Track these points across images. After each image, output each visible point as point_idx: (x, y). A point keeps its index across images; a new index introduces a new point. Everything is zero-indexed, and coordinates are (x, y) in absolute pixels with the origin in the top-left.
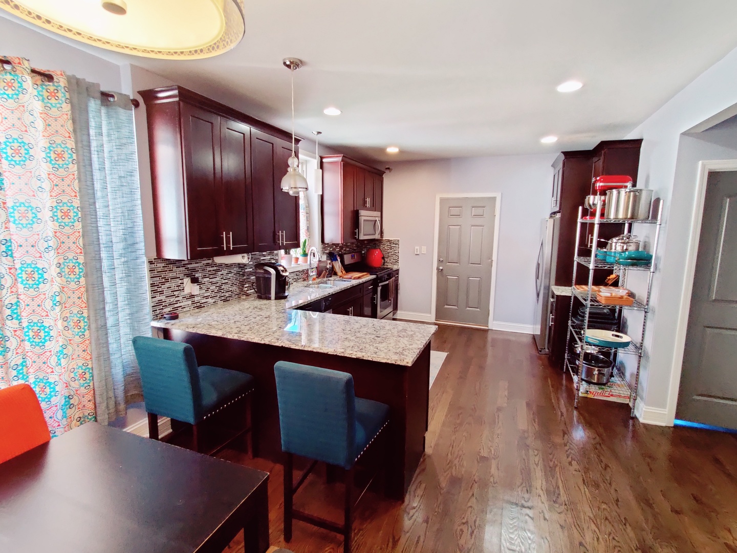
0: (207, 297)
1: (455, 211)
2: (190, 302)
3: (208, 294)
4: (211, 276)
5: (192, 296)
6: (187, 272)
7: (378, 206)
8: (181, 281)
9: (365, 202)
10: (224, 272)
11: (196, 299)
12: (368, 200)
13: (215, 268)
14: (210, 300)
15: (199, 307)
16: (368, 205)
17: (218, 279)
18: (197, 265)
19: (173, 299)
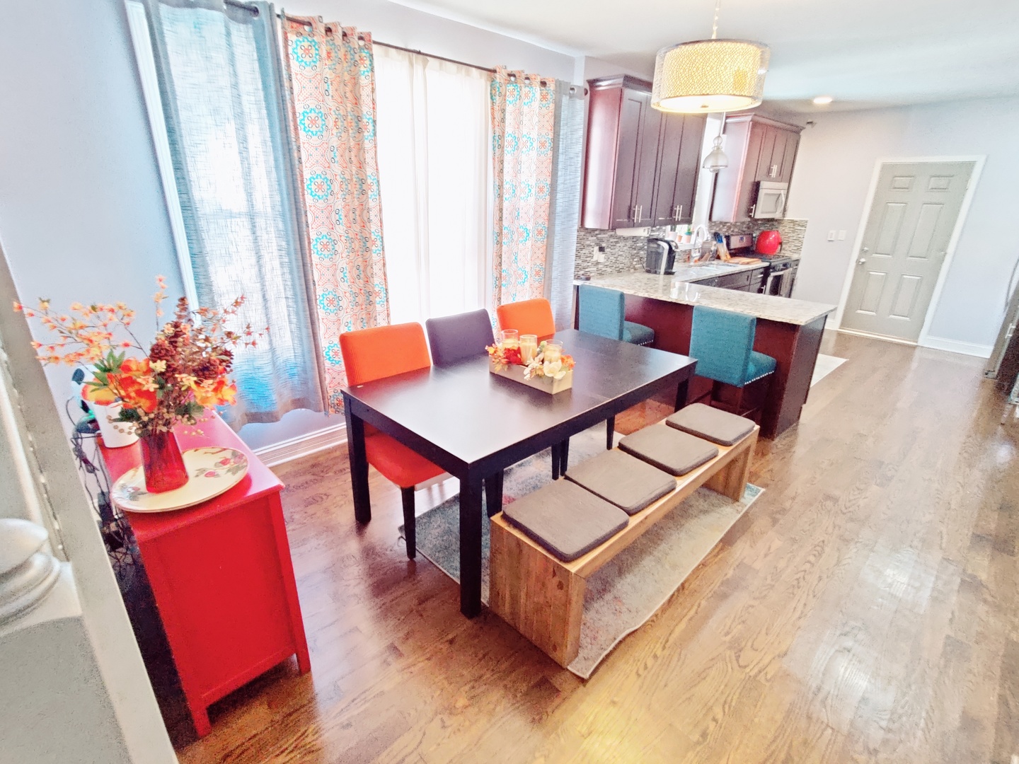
0: (607, 266)
1: (901, 182)
2: (595, 269)
3: (608, 263)
4: (612, 247)
5: (598, 263)
6: (598, 242)
7: (787, 176)
8: (592, 249)
9: (769, 171)
10: (621, 244)
11: (600, 266)
12: (775, 168)
13: (616, 240)
14: (609, 270)
15: (601, 274)
16: (774, 174)
17: (617, 250)
18: (604, 236)
19: (586, 264)
